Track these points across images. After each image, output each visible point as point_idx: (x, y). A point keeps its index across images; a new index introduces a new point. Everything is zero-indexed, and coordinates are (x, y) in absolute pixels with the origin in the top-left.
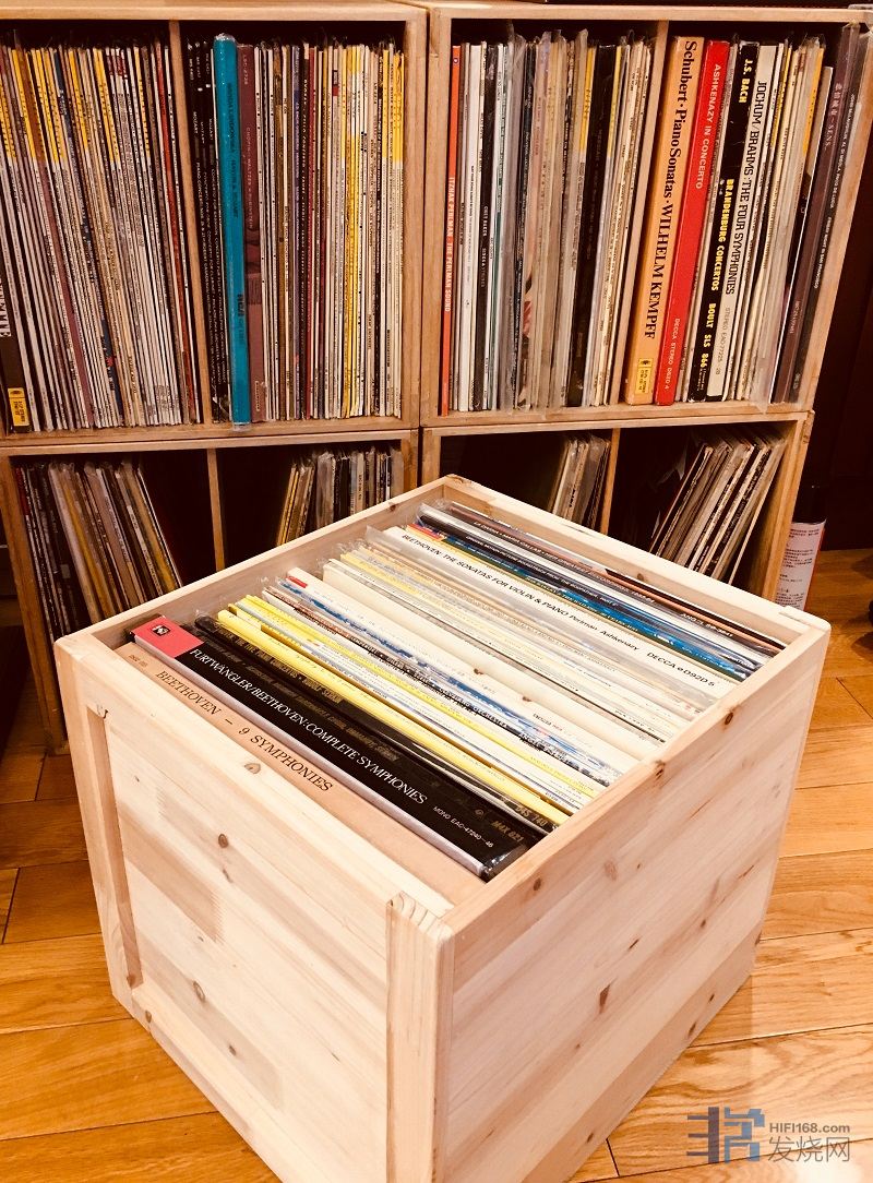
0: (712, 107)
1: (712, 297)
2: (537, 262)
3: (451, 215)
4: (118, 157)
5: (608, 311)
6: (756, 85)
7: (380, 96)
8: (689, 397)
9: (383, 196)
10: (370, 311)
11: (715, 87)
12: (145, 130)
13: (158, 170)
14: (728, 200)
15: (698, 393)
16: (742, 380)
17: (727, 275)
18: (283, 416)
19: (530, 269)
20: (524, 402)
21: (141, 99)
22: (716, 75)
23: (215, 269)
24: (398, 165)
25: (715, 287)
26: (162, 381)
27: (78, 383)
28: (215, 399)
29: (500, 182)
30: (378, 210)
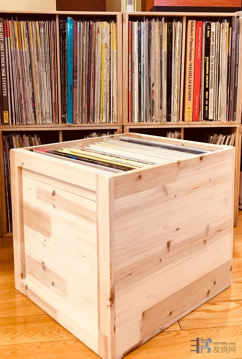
0: (200, 38)
1: (207, 90)
2: (155, 79)
3: (130, 64)
4: (40, 48)
5: (176, 93)
6: (211, 32)
7: (110, 34)
8: (203, 120)
9: (111, 59)
10: (108, 91)
11: (200, 32)
12: (48, 42)
13: (51, 52)
14: (208, 63)
15: (206, 118)
16: (219, 115)
17: (210, 84)
18: (82, 122)
19: (153, 80)
20: (154, 120)
21: (48, 34)
22: (200, 29)
23: (65, 79)
24: (115, 51)
25: (207, 87)
26: (48, 110)
27: (24, 111)
28: (63, 116)
29: (143, 56)
30: (110, 63)
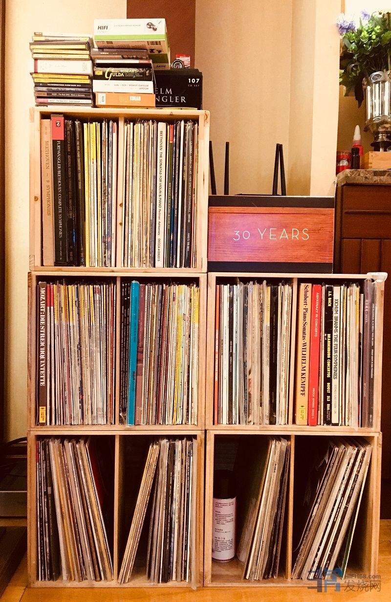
0: (317, 307)
1: (328, 380)
2: (253, 364)
3: (217, 344)
4: (94, 321)
5: (284, 384)
6: (334, 300)
7: (190, 302)
8: (324, 423)
9: (191, 336)
10: (186, 380)
11: (317, 301)
12: (105, 312)
13: (108, 326)
14: (329, 342)
15: (328, 422)
16: (347, 417)
17: (333, 372)
19: (250, 365)
20: (250, 421)
21: (105, 301)
22: (317, 296)
23: (125, 362)
24: (197, 325)
25: (329, 376)
26: (100, 405)
27: (67, 406)
28: (121, 414)
29: (236, 332)
30: (189, 341)
